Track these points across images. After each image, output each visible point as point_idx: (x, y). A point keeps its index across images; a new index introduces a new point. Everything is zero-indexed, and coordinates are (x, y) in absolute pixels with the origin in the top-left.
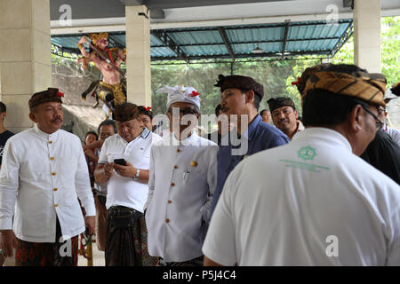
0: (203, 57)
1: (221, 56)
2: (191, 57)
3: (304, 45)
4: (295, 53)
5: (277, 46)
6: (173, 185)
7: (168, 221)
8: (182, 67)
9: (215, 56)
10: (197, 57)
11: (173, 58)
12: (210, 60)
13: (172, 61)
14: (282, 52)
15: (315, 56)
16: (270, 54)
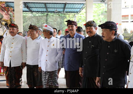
0: (37, 12)
1: (43, 12)
2: (33, 12)
3: (70, 10)
4: (67, 12)
5: (62, 10)
6: (47, 51)
7: (46, 61)
8: (29, 14)
9: (41, 12)
10: (35, 12)
11: (27, 11)
12: (40, 13)
13: (27, 12)
14: (63, 12)
15: (73, 13)
16: (59, 12)
